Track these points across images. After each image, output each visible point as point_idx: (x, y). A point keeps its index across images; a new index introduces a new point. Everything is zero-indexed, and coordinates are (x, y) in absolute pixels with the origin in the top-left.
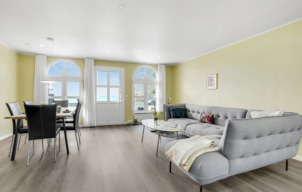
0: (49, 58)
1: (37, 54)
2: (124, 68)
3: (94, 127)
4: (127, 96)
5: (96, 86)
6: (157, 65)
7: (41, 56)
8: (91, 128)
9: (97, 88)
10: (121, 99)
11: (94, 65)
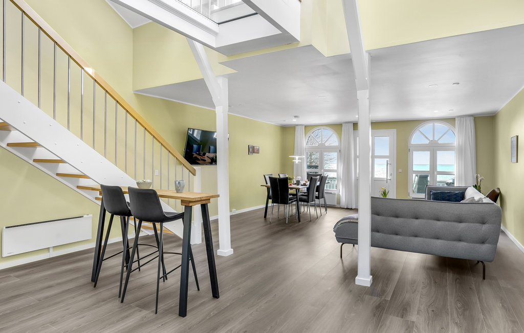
0: (307, 128)
1: (297, 125)
2: (395, 130)
3: (351, 209)
4: (400, 170)
5: (374, 157)
6: (455, 119)
7: (300, 127)
8: (347, 210)
9: (376, 159)
10: (391, 175)
11: (354, 130)
